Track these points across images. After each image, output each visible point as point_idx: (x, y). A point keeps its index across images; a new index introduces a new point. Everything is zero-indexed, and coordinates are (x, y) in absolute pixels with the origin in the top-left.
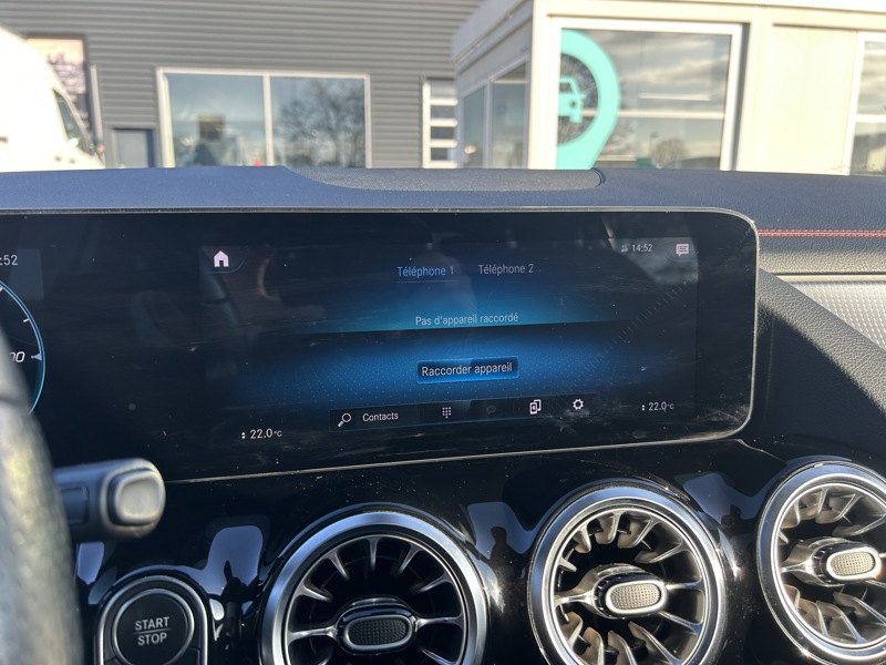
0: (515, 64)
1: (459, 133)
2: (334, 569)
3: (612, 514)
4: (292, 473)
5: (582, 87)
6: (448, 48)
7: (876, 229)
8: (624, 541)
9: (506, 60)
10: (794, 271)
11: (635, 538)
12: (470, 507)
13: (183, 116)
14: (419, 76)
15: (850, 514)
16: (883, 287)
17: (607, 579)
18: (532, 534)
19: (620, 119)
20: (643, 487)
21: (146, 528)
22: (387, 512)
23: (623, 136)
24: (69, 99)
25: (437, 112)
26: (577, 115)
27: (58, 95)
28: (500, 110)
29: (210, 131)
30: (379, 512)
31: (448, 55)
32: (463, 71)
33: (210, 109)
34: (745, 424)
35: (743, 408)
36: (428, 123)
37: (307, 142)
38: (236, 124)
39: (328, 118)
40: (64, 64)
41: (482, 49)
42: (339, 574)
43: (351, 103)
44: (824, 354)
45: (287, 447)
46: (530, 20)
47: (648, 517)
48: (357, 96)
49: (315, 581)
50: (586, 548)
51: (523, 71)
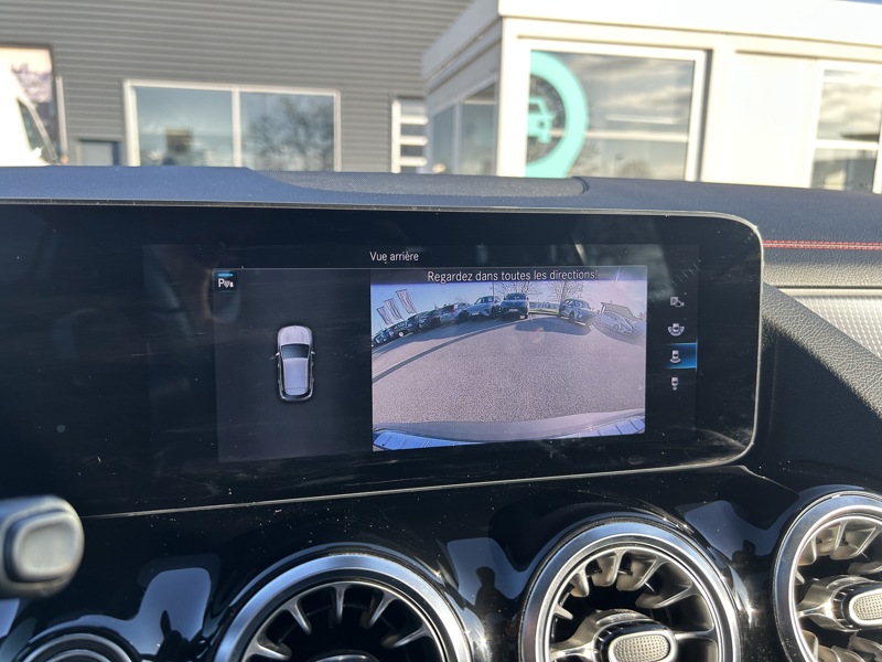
0: (484, 84)
1: (428, 152)
2: (294, 621)
3: (613, 554)
4: (247, 505)
5: (550, 109)
6: (418, 68)
7: (873, 242)
8: (625, 583)
9: (474, 80)
10: (793, 284)
11: (638, 580)
12: (449, 544)
13: (150, 129)
14: (389, 95)
15: (869, 551)
16: (879, 301)
17: (609, 629)
18: (523, 576)
19: (587, 139)
20: (647, 522)
21: (57, 585)
22: (357, 555)
23: (589, 157)
24: (32, 107)
25: (407, 130)
26: (545, 135)
27: (22, 105)
28: (468, 130)
29: (178, 144)
30: (348, 555)
31: (418, 75)
32: (433, 90)
33: (178, 123)
34: (748, 448)
35: (746, 431)
36: (398, 140)
37: (276, 158)
38: (204, 138)
39: (296, 134)
40: (27, 72)
41: (452, 67)
42: (299, 627)
43: (320, 120)
44: (833, 373)
45: (242, 476)
46: (499, 41)
47: (652, 557)
48: (326, 113)
49: (272, 636)
50: (583, 592)
51: (492, 91)
